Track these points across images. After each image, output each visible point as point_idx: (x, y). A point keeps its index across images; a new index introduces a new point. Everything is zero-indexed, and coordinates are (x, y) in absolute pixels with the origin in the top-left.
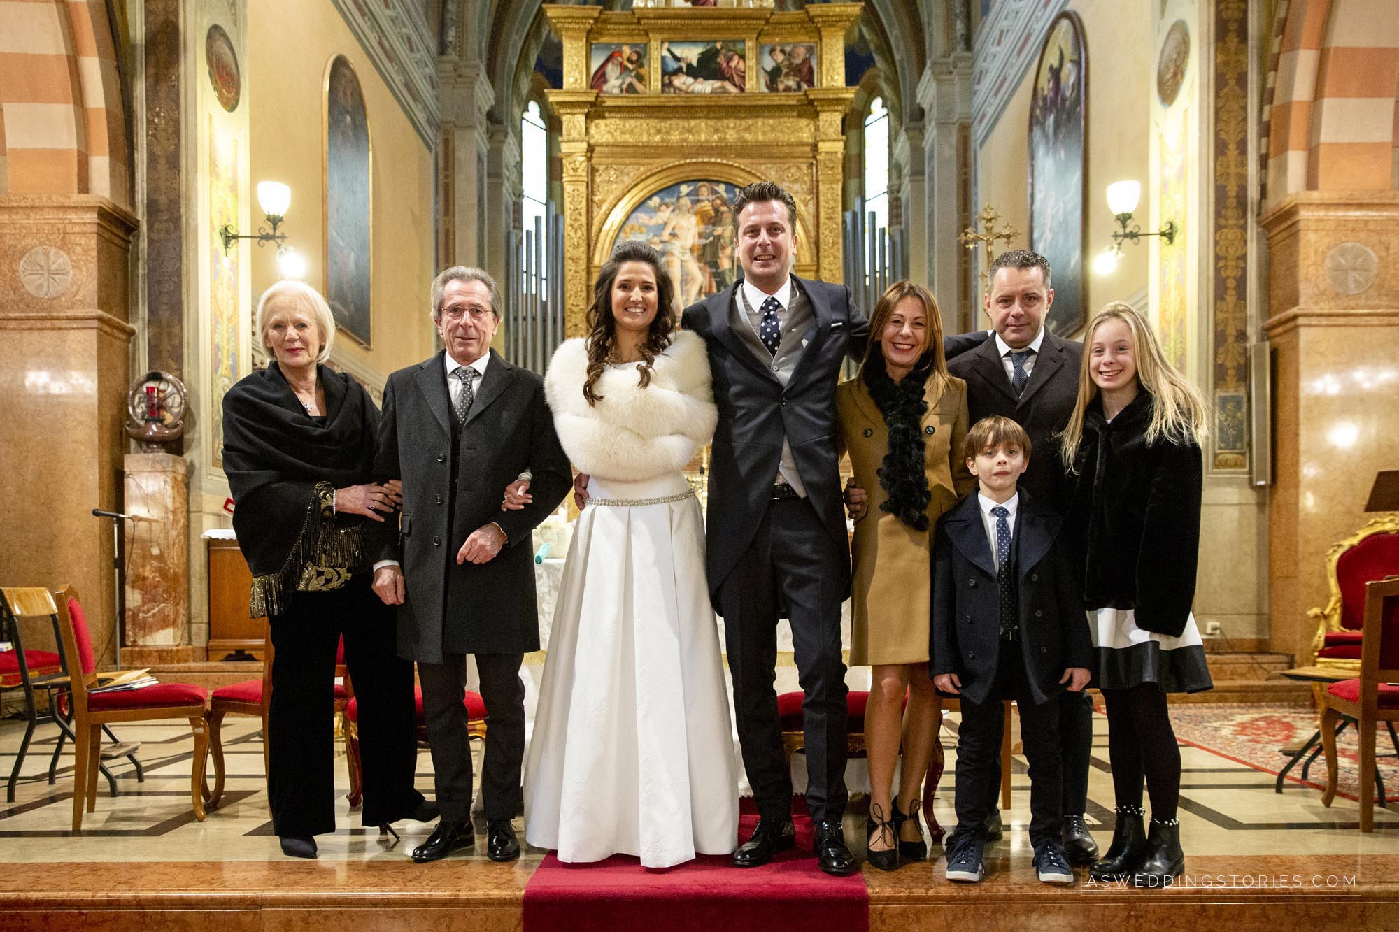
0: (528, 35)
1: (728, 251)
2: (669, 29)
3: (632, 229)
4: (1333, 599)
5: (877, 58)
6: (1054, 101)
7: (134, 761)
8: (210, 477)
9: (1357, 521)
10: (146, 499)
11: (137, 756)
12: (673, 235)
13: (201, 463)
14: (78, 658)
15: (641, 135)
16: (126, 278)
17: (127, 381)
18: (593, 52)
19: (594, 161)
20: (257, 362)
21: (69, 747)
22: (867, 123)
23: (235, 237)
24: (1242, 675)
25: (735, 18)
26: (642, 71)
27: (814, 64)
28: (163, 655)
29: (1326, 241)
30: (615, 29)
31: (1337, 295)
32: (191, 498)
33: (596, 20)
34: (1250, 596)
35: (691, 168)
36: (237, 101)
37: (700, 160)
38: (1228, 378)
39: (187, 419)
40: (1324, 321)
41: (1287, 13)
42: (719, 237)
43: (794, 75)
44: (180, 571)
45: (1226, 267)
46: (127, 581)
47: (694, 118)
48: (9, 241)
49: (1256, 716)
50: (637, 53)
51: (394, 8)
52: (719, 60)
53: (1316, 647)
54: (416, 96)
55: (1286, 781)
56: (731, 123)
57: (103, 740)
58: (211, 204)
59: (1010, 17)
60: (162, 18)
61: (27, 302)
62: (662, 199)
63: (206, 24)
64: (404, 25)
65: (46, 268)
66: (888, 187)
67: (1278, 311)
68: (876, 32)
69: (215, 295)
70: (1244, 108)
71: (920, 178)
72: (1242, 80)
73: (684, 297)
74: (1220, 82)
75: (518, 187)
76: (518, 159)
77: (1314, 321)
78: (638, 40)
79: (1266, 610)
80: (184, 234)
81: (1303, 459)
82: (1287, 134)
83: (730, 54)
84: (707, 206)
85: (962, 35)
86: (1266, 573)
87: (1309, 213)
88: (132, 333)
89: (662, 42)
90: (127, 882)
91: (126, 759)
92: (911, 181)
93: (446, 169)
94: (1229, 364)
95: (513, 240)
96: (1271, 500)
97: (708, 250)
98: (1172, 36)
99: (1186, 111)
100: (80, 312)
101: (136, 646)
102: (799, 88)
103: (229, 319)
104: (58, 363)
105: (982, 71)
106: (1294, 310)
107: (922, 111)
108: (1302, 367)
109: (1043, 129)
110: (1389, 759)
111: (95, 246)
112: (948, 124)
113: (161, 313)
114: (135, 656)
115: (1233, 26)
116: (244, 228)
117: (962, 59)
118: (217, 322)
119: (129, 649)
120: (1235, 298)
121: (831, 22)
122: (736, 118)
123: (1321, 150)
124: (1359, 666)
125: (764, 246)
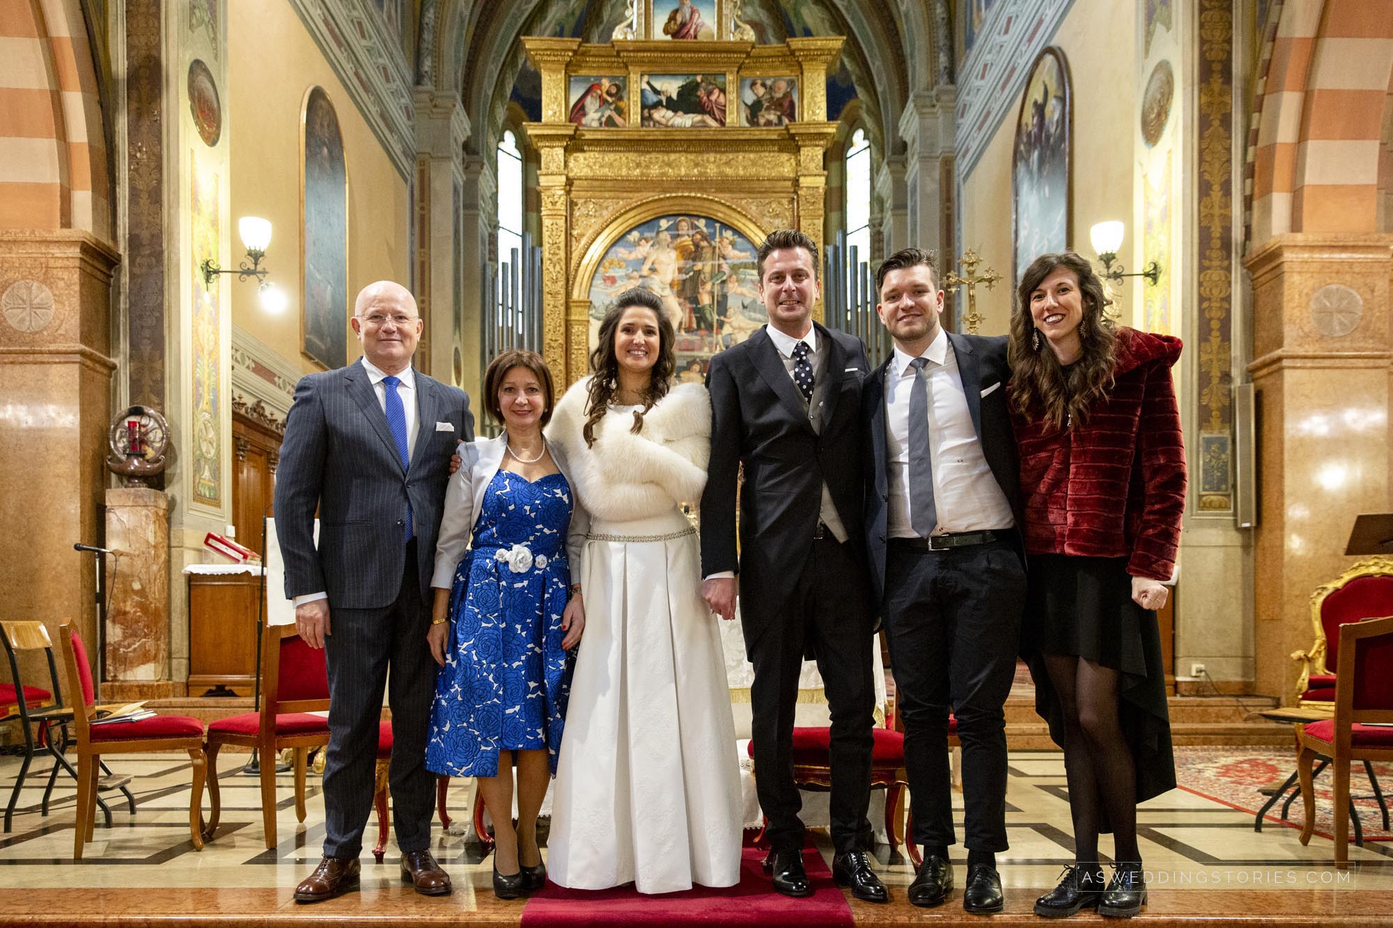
0: (504, 63)
1: (708, 286)
2: (650, 62)
3: (611, 264)
4: (1318, 642)
5: (859, 89)
6: (1038, 137)
7: (127, 793)
8: (191, 512)
9: (1343, 563)
10: (128, 533)
11: (128, 787)
12: (653, 270)
13: (182, 498)
14: (81, 689)
15: (620, 169)
16: (108, 312)
17: (108, 414)
18: (572, 85)
19: (573, 195)
20: (237, 396)
21: (64, 780)
22: (848, 155)
23: (217, 272)
24: (1227, 718)
25: (715, 51)
26: (621, 104)
27: (795, 98)
28: (144, 690)
29: (1310, 283)
30: (594, 62)
31: (1322, 337)
32: (172, 533)
33: (575, 52)
34: (1235, 639)
35: (671, 202)
36: (218, 136)
37: (680, 194)
38: (1213, 420)
39: (168, 454)
40: (1309, 363)
41: (1272, 54)
42: (699, 272)
43: (775, 109)
44: (160, 606)
45: (1210, 308)
46: (108, 615)
47: (675, 152)
49: (1241, 758)
50: (616, 85)
51: (370, 37)
52: (699, 93)
53: (1300, 689)
54: (391, 127)
55: (1265, 821)
56: (712, 157)
57: (99, 774)
58: (192, 239)
59: (993, 51)
60: (143, 53)
61: (9, 336)
62: (641, 234)
63: (188, 59)
64: (380, 56)
65: (28, 303)
66: (870, 221)
67: (1263, 353)
68: (857, 63)
69: (197, 330)
70: (1229, 150)
71: (903, 212)
72: (1226, 121)
74: (1204, 122)
75: (494, 218)
76: (494, 190)
77: (1299, 363)
78: (617, 73)
79: (1252, 653)
80: (166, 269)
81: (1287, 501)
82: (1271, 175)
83: (711, 87)
84: (686, 240)
85: (946, 68)
86: (1251, 616)
87: (1294, 256)
88: (114, 367)
89: (642, 75)
91: (118, 792)
92: (893, 215)
93: (422, 200)
94: (1214, 405)
95: (489, 272)
96: (1256, 543)
97: (688, 285)
98: (1155, 78)
99: (1170, 152)
100: (62, 347)
101: (117, 681)
102: (780, 121)
103: (210, 354)
104: (38, 394)
105: (965, 105)
106: (1278, 352)
107: (904, 146)
108: (1286, 408)
109: (1027, 165)
110: (1370, 801)
111: (77, 281)
112: (931, 158)
113: (142, 347)
114: (115, 690)
115: (1217, 67)
116: (225, 263)
117: (946, 92)
118: (198, 357)
119: (110, 684)
120: (1219, 339)
121: (812, 56)
122: (716, 152)
123: (1306, 192)
124: (1333, 708)
125: (789, 292)
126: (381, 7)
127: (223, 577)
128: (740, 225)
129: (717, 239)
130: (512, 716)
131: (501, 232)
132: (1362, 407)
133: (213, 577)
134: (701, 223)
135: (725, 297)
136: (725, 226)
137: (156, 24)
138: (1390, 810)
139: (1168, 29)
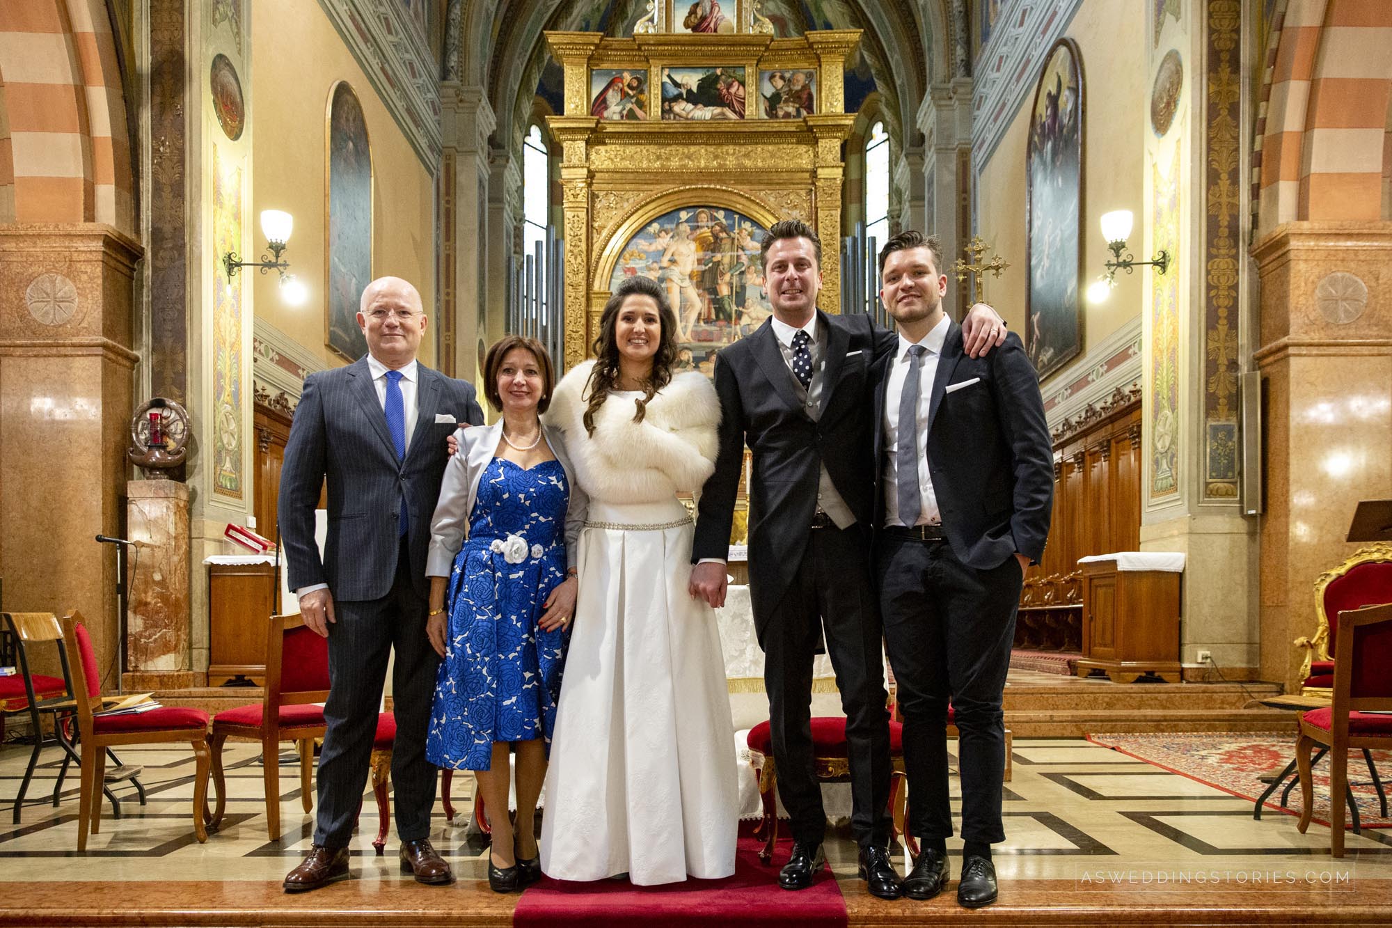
0: (530, 58)
1: (727, 277)
2: (670, 55)
3: (631, 255)
4: (1321, 629)
5: (878, 83)
6: (1052, 129)
7: (137, 784)
8: (211, 503)
10: (149, 525)
11: (141, 780)
12: (673, 261)
13: (203, 490)
14: (85, 682)
15: (641, 161)
16: (130, 305)
17: (131, 407)
18: (594, 79)
19: (594, 187)
20: (259, 388)
21: (74, 770)
22: (868, 148)
23: (238, 265)
24: (1232, 704)
25: (734, 44)
26: (643, 97)
27: (814, 90)
28: (164, 680)
29: (1316, 271)
30: (615, 56)
31: (1327, 324)
32: (193, 524)
33: (597, 46)
34: (1241, 626)
35: (690, 194)
36: (241, 130)
37: (699, 186)
38: (1219, 408)
39: (189, 446)
40: (1314, 351)
41: (1279, 43)
42: (718, 263)
43: (793, 102)
44: (182, 597)
45: (1217, 296)
46: (129, 606)
47: (695, 144)
48: (16, 268)
49: (1244, 745)
50: (637, 78)
51: (397, 34)
52: (719, 86)
53: (1303, 676)
54: (418, 122)
55: (1264, 808)
56: (731, 149)
57: (107, 764)
58: (215, 232)
59: (1009, 44)
60: (167, 47)
61: (33, 329)
62: (662, 226)
63: (211, 53)
64: (407, 51)
65: (51, 296)
66: (888, 212)
67: (1270, 340)
68: (877, 56)
69: (218, 323)
70: (1237, 139)
71: (920, 203)
72: (1234, 110)
73: (683, 324)
74: (1212, 111)
75: (519, 212)
76: (520, 184)
77: (1304, 351)
78: (638, 66)
79: (1257, 639)
80: (188, 263)
81: (1292, 488)
82: (1278, 164)
83: (730, 80)
84: (706, 232)
85: (962, 60)
86: (1257, 602)
87: (1300, 244)
88: (136, 360)
89: (662, 68)
90: (131, 900)
91: (129, 783)
92: (911, 207)
93: (448, 194)
94: (1221, 393)
95: (514, 265)
96: (1262, 529)
97: (707, 275)
98: (1166, 66)
99: (1179, 141)
100: (86, 340)
101: (137, 671)
102: (798, 114)
103: (232, 346)
104: (63, 389)
105: (981, 97)
106: (1285, 340)
107: (922, 136)
108: (1292, 396)
109: (1041, 156)
110: (1370, 787)
111: (100, 274)
112: (947, 149)
113: (164, 340)
114: (136, 680)
115: (1225, 56)
116: (248, 256)
117: (962, 85)
118: (220, 349)
119: (131, 674)
120: (1226, 327)
121: (830, 48)
122: (735, 144)
123: (1312, 180)
124: (1331, 695)
125: (791, 280)
126: (408, 3)
127: (243, 568)
128: (758, 216)
129: (736, 231)
130: (510, 707)
131: (526, 225)
132: (1367, 394)
133: (233, 568)
134: (721, 215)
135: (743, 287)
136: (744, 217)
137: (180, 19)
138: (1388, 797)
139: (1177, 20)
